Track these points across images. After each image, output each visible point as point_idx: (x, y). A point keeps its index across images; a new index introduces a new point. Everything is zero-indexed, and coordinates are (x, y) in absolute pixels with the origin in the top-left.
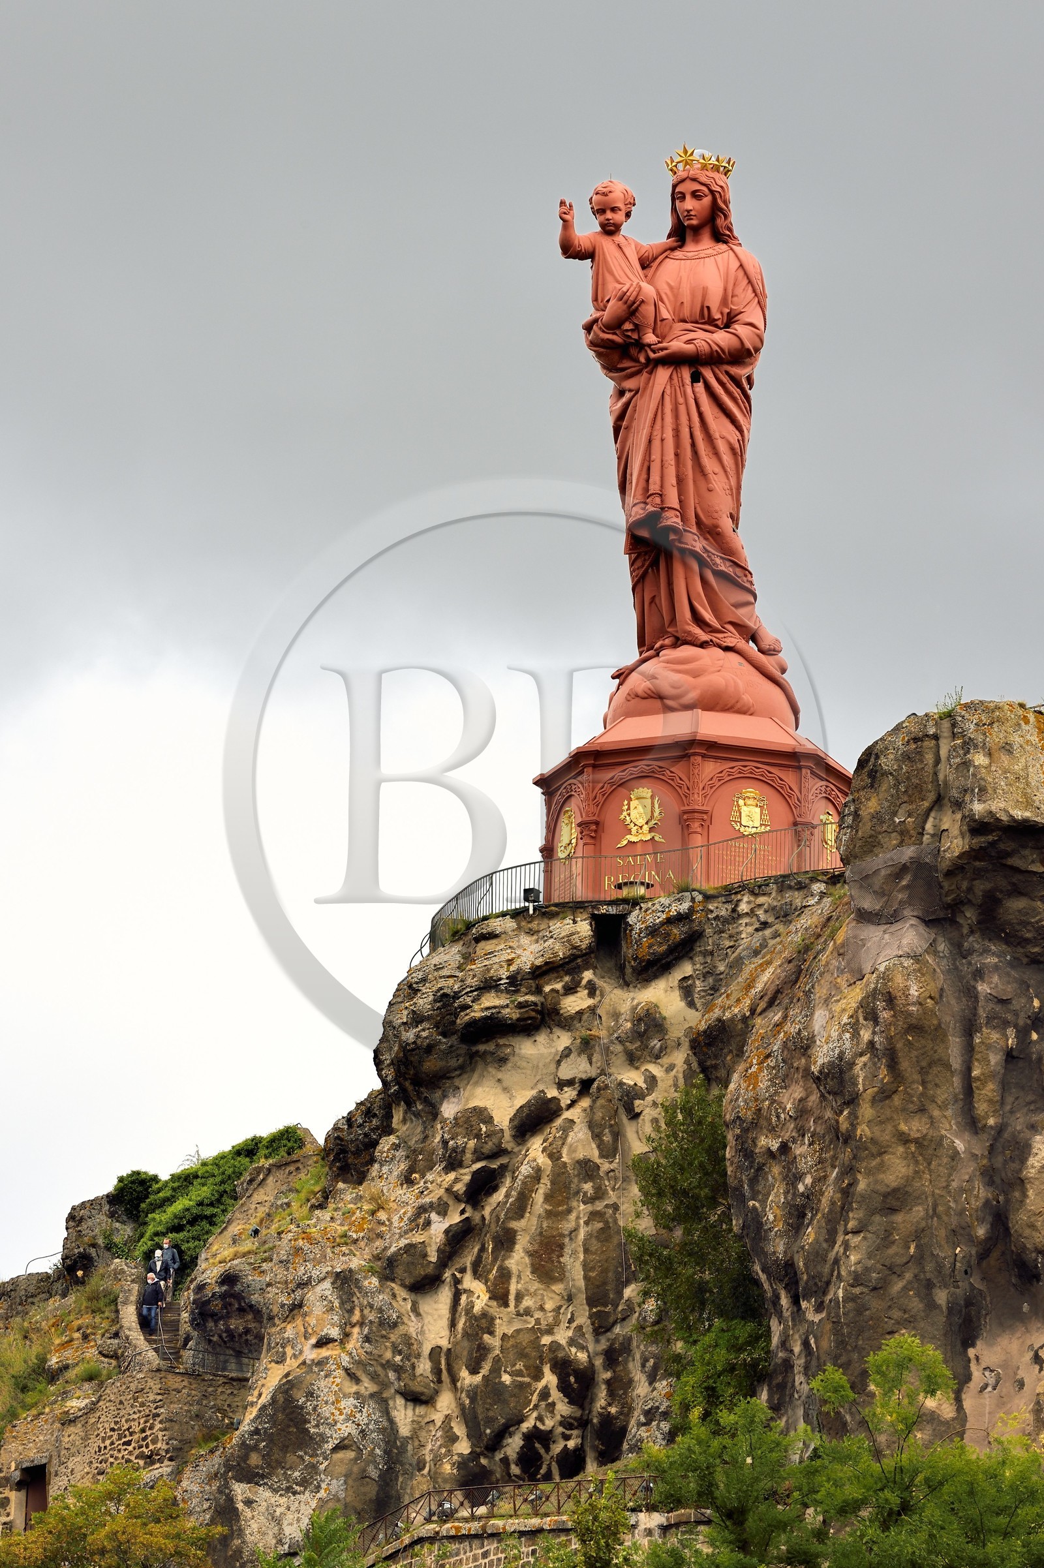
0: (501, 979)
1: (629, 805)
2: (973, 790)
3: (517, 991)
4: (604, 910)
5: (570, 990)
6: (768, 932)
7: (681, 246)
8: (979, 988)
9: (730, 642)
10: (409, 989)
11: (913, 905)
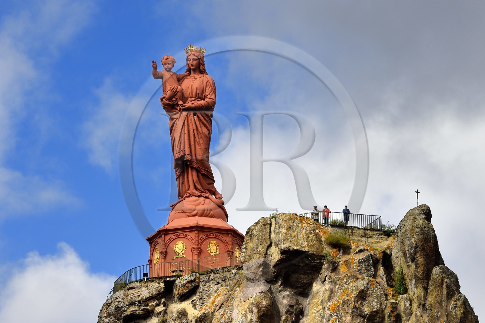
0: (136, 302)
1: (176, 246)
2: (281, 240)
3: (141, 306)
4: (168, 279)
5: (158, 305)
6: (219, 285)
7: (190, 75)
8: (284, 302)
9: (207, 195)
10: (107, 305)
11: (264, 276)
